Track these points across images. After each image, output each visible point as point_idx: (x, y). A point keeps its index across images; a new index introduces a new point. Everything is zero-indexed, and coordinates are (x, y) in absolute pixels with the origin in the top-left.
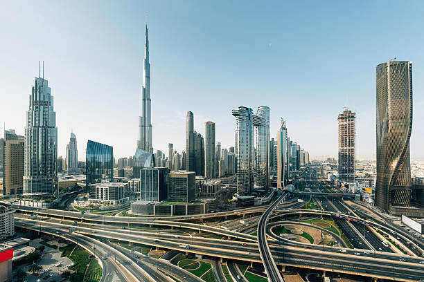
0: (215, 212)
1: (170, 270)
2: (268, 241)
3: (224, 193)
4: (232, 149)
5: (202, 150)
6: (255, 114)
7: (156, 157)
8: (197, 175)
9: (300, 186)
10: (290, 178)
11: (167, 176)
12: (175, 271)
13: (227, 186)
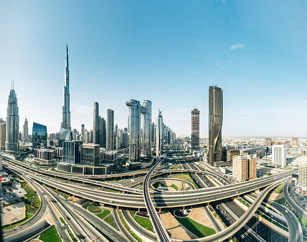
0: (113, 173)
1: (82, 212)
2: (150, 193)
3: (120, 160)
4: (126, 129)
5: (104, 129)
6: (142, 105)
7: (73, 133)
8: (101, 147)
9: (170, 155)
10: (164, 150)
11: (80, 147)
12: (85, 213)
13: (122, 155)
